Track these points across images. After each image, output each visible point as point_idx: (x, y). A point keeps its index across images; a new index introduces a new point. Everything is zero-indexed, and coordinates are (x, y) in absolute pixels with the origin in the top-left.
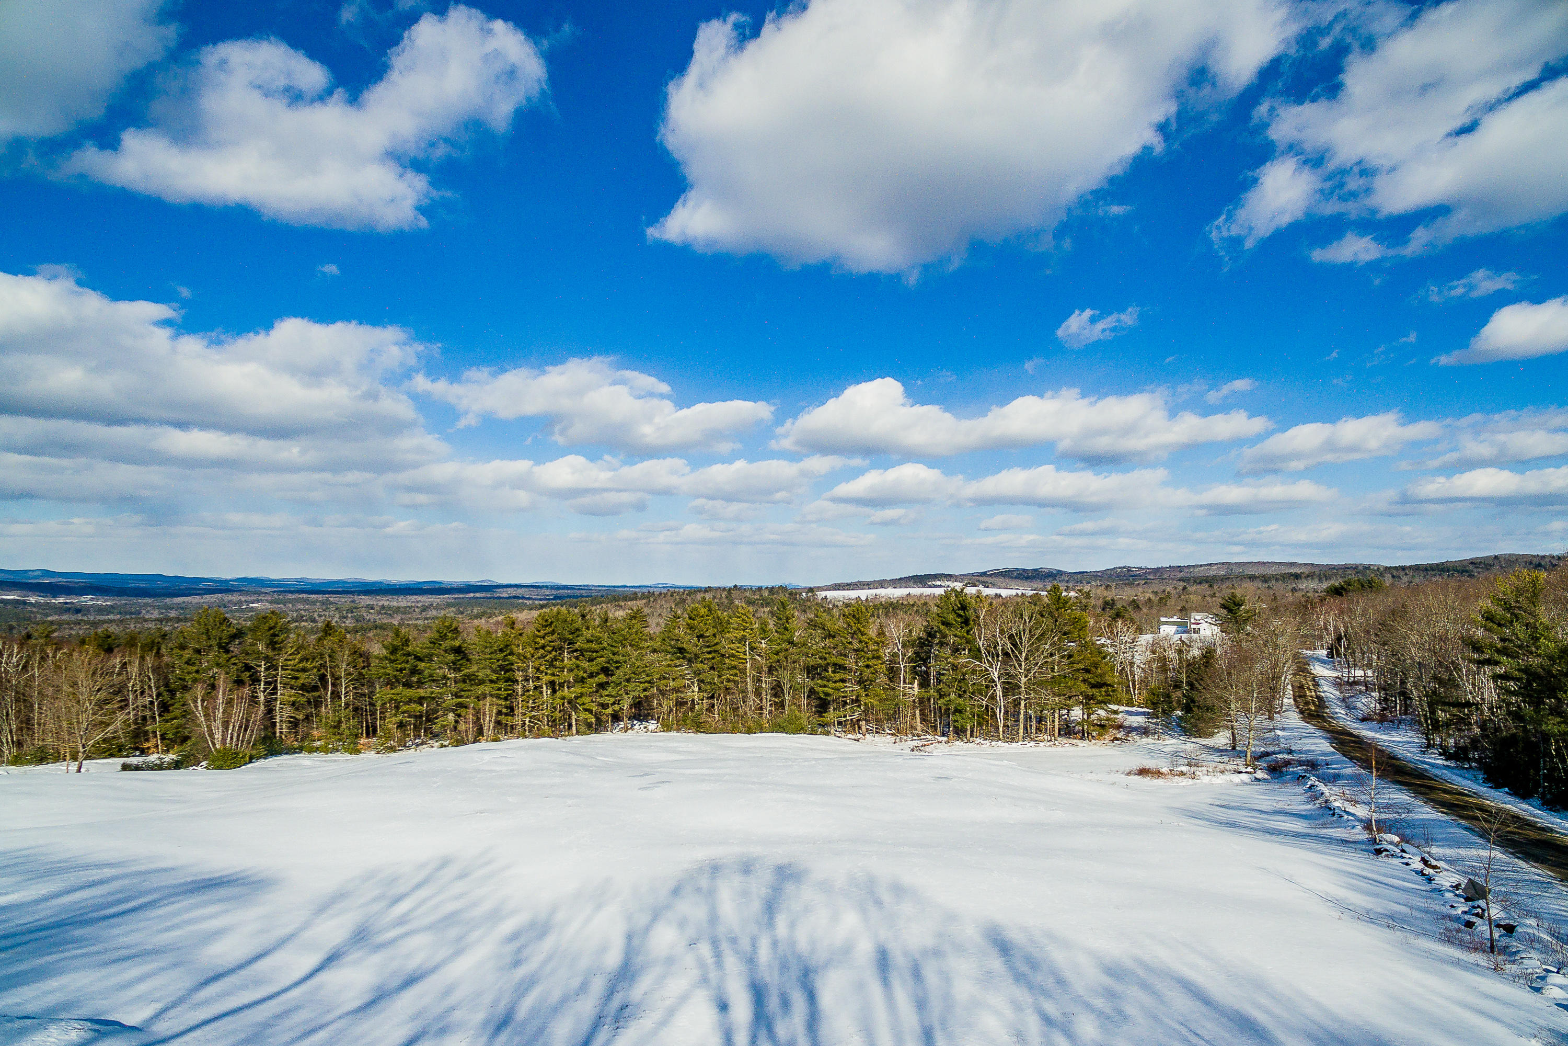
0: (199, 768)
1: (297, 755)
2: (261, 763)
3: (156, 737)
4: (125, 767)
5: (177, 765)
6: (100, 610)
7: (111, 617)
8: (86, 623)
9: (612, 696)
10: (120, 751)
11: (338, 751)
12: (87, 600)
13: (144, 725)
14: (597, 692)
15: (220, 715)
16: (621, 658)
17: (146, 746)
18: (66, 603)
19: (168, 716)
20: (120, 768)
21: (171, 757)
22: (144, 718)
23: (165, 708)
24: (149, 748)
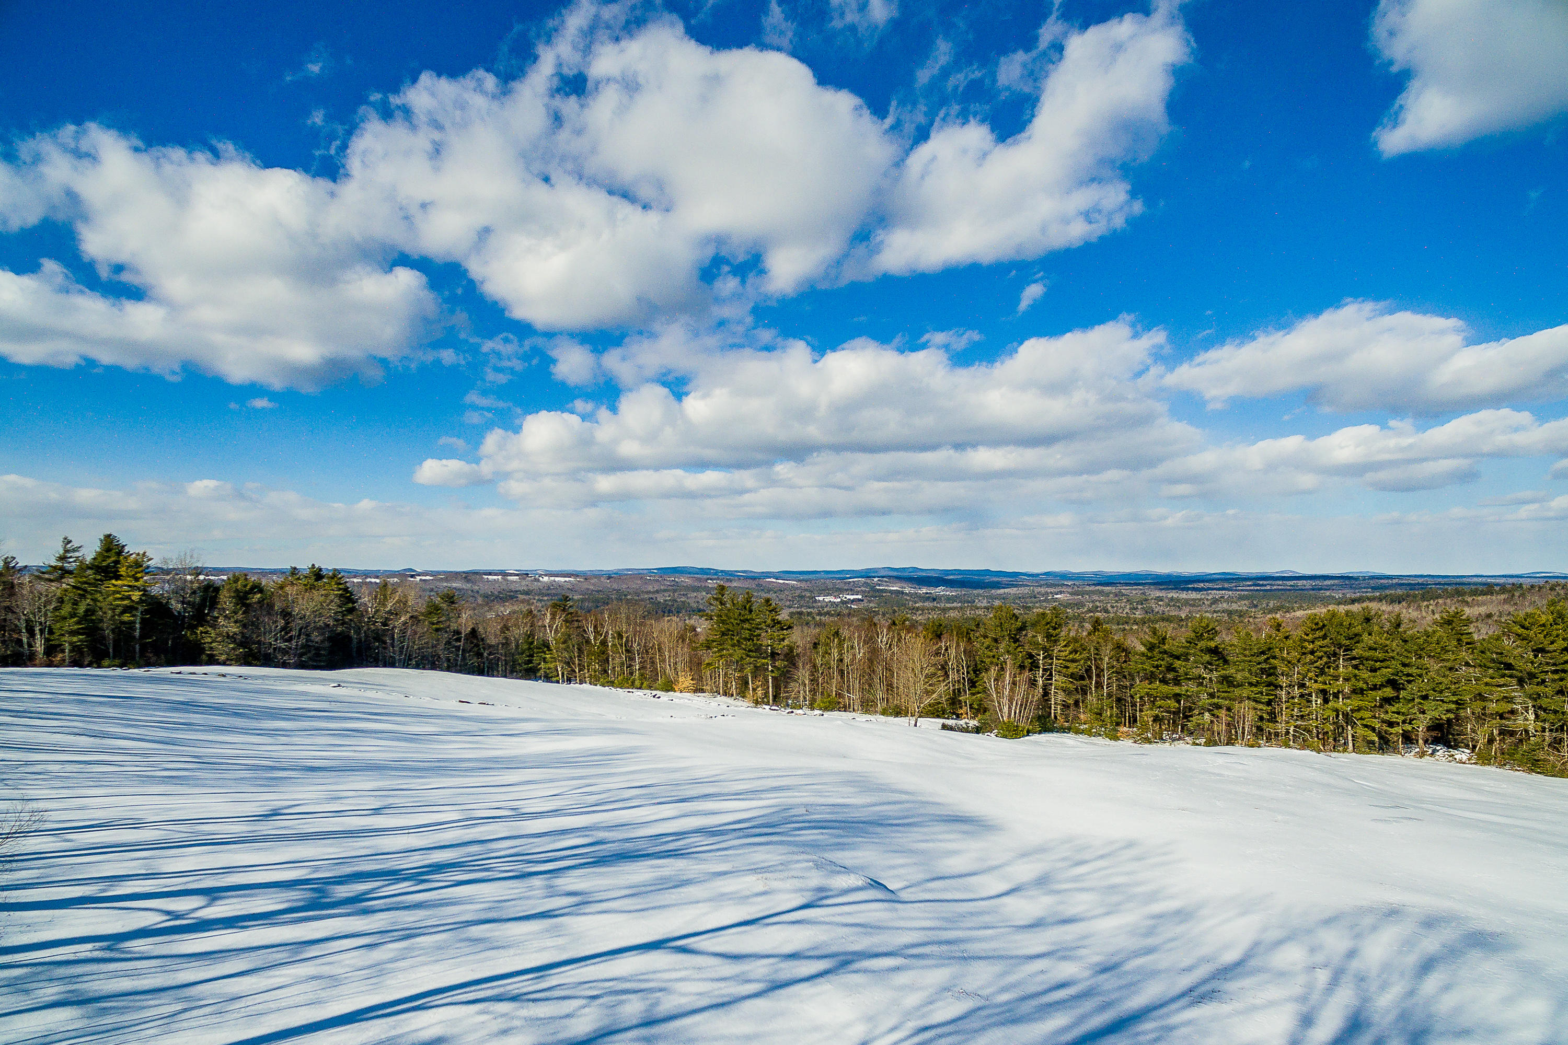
0: (992, 735)
1: (1065, 734)
2: (1036, 737)
3: (966, 706)
4: (944, 727)
5: (977, 730)
6: (949, 599)
7: (955, 605)
8: (939, 609)
9: (1403, 714)
10: (943, 713)
11: (1100, 735)
12: (940, 591)
13: (959, 695)
14: (1381, 706)
15: (1007, 693)
16: (1413, 671)
17: (960, 711)
18: (927, 593)
19: (974, 690)
20: (940, 726)
21: (973, 723)
22: (959, 690)
23: (973, 684)
24: (962, 714)
